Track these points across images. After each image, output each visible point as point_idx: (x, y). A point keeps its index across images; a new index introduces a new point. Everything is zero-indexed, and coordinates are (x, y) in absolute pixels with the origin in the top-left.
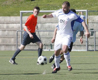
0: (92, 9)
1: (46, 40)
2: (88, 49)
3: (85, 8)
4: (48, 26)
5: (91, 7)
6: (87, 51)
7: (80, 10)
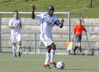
0: (73, 12)
1: (26, 42)
2: (70, 52)
3: (66, 11)
4: (27, 28)
5: (73, 9)
6: (68, 54)
7: (61, 12)
